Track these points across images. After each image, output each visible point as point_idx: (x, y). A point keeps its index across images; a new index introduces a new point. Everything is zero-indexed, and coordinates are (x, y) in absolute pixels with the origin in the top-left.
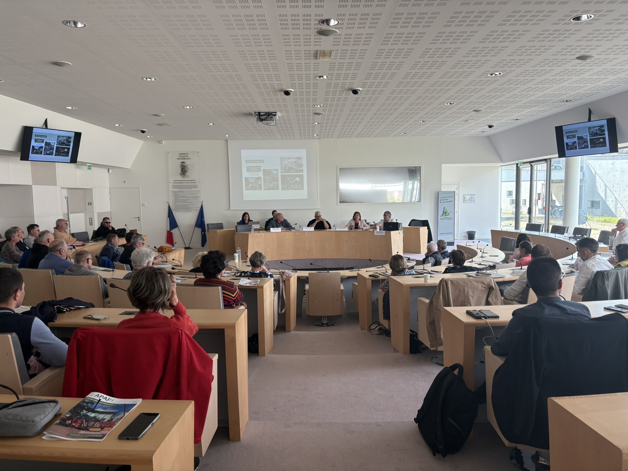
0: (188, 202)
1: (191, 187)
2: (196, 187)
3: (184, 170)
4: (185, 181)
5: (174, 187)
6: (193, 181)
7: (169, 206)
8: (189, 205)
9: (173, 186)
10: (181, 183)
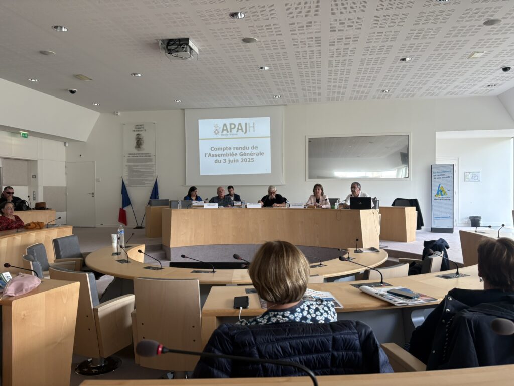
0: (143, 178)
1: (146, 161)
2: (150, 160)
3: (139, 143)
4: (140, 154)
5: (129, 161)
6: (148, 155)
7: (123, 181)
8: (143, 180)
9: (128, 159)
10: (136, 156)
